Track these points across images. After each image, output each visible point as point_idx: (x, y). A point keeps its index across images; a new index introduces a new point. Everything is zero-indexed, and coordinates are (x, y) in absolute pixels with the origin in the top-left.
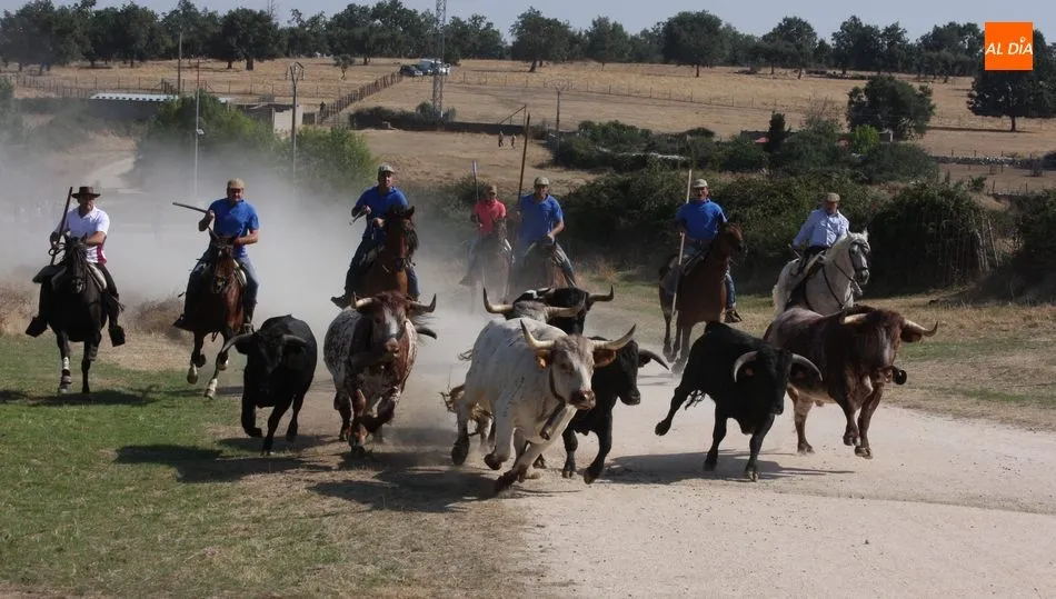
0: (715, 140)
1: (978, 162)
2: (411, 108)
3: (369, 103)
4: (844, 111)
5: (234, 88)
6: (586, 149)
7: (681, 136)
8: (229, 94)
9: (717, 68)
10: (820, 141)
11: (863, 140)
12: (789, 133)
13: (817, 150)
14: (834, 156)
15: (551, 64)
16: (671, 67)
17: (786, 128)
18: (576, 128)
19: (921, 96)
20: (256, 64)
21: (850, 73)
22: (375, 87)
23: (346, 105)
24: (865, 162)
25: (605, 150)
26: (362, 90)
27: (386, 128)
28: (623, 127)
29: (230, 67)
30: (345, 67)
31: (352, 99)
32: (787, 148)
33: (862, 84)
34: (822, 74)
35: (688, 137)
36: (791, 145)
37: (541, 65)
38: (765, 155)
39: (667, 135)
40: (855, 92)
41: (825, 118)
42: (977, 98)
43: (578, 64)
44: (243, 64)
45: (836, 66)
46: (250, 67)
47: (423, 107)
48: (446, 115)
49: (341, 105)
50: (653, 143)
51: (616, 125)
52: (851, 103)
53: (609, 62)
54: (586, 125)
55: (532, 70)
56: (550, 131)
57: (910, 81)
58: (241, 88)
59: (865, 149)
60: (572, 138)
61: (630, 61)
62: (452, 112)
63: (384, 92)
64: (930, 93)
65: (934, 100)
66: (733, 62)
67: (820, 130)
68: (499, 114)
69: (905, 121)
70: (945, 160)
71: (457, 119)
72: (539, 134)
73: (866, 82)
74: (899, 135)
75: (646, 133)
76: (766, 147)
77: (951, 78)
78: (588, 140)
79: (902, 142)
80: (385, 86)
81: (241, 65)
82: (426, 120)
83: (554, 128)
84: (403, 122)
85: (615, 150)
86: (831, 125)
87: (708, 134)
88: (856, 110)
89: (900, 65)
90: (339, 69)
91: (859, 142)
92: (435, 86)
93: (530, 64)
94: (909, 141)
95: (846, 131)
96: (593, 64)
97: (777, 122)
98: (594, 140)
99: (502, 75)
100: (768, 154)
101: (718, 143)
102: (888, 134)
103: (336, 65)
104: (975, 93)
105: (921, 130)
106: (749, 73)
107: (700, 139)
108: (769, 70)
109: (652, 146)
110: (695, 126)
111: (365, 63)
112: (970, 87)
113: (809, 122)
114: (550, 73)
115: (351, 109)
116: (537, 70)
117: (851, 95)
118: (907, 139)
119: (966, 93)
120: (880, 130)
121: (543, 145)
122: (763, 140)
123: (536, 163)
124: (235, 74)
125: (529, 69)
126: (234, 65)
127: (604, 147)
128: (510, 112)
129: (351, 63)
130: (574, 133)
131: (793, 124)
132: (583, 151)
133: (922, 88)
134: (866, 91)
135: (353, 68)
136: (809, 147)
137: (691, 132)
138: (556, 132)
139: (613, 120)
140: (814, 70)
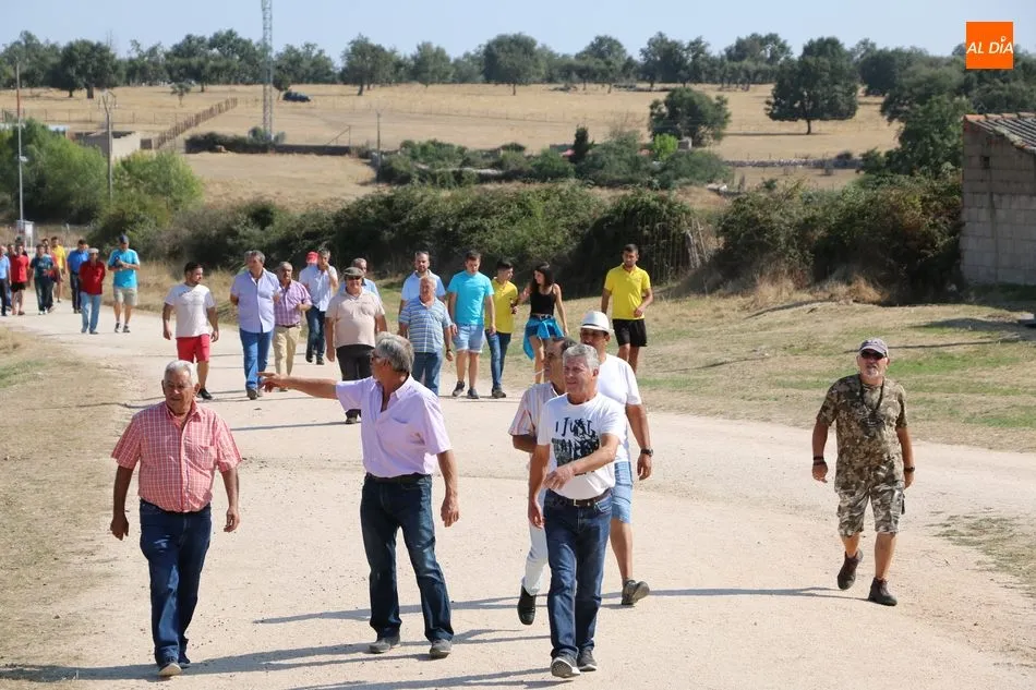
0: (527, 154)
1: (772, 164)
2: (243, 131)
3: (203, 129)
4: (646, 122)
5: (75, 116)
6: (406, 165)
7: (494, 152)
8: (69, 122)
9: (533, 86)
10: (622, 151)
11: (663, 148)
12: (593, 145)
13: (619, 160)
14: (635, 164)
15: (378, 86)
16: (491, 87)
17: (590, 141)
18: (398, 147)
19: (717, 105)
20: (97, 93)
21: (658, 86)
22: (210, 113)
23: (183, 131)
24: (664, 169)
25: (423, 167)
26: (198, 116)
27: (219, 151)
28: (440, 145)
29: (71, 96)
30: (181, 95)
31: (188, 125)
32: (591, 158)
33: (662, 96)
34: (631, 88)
35: (502, 152)
36: (595, 157)
37: (369, 88)
38: (571, 167)
39: (481, 151)
40: (655, 105)
41: (627, 130)
42: (774, 105)
43: (404, 86)
44: (84, 92)
45: (644, 80)
46: (90, 96)
47: (255, 132)
48: (277, 138)
49: (177, 131)
50: (468, 159)
51: (434, 143)
52: (652, 114)
53: (432, 83)
54: (407, 144)
55: (360, 93)
56: (374, 151)
57: (709, 91)
58: (82, 116)
59: (665, 157)
60: (393, 157)
61: (454, 82)
62: (281, 136)
63: (219, 118)
64: (725, 102)
65: (730, 108)
66: (550, 80)
67: (624, 142)
68: (327, 137)
69: (703, 129)
70: (741, 164)
71: (287, 142)
72: (364, 154)
73: (667, 93)
74: (698, 143)
75: (462, 150)
76: (572, 159)
77: (752, 86)
78: (408, 158)
79: (699, 149)
80: (220, 112)
81: (81, 94)
82: (257, 144)
83: (375, 147)
84: (236, 146)
85: (433, 166)
86: (634, 135)
87: (519, 148)
88: (657, 120)
89: (704, 76)
90: (176, 97)
91: (659, 151)
92: (264, 110)
93: (358, 88)
94: (707, 149)
95: (648, 140)
96: (418, 86)
97: (581, 136)
98: (414, 157)
99: (330, 99)
100: (573, 165)
101: (529, 157)
102: (687, 143)
103: (173, 93)
104: (773, 100)
105: (718, 137)
106: (562, 90)
107: (513, 154)
108: (580, 86)
109: (467, 162)
110: (509, 142)
111: (203, 91)
112: (770, 94)
113: (613, 134)
114: (377, 95)
115: (187, 135)
116: (364, 93)
117: (652, 107)
118: (704, 146)
119: (765, 99)
120: (679, 138)
121: (368, 164)
122: (569, 152)
123: (360, 181)
124: (77, 102)
125: (357, 92)
126: (76, 94)
127: (423, 163)
128: (335, 134)
129: (187, 90)
130: (396, 151)
131: (597, 137)
132: (403, 168)
133: (718, 98)
134: (666, 103)
135: (190, 95)
136: (612, 157)
137: (505, 148)
138: (377, 151)
139: (432, 138)
140: (623, 84)
